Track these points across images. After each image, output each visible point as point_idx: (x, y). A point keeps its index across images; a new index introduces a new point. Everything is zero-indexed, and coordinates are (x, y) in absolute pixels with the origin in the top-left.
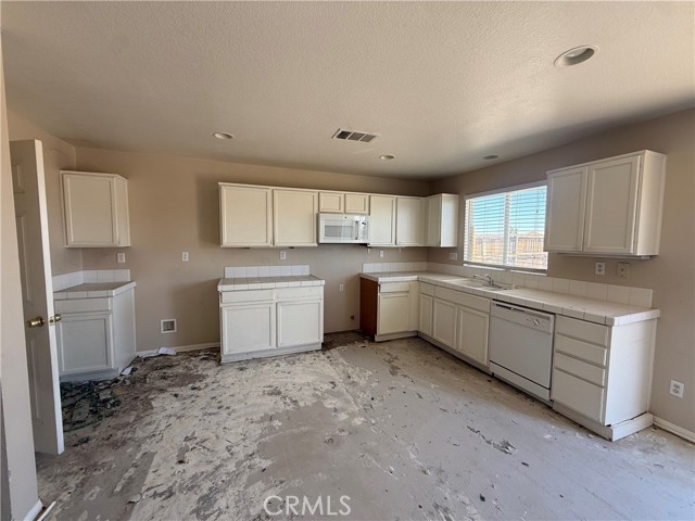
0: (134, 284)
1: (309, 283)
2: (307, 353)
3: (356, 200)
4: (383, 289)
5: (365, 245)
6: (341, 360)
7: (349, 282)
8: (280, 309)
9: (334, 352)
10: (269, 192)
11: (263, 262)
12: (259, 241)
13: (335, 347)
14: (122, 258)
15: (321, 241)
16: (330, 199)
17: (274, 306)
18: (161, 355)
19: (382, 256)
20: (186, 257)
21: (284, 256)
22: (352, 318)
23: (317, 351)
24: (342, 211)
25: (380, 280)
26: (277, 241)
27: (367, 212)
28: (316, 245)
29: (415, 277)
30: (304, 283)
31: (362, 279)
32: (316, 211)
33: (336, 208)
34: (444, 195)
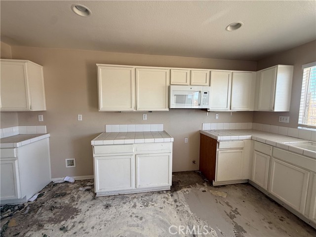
0: (49, 135)
1: (161, 140)
2: (159, 192)
3: (200, 74)
4: (222, 146)
5: (206, 110)
6: (186, 207)
7: (192, 137)
8: (138, 159)
9: (180, 194)
10: (133, 70)
11: (130, 122)
12: (126, 107)
13: (181, 188)
14: (41, 118)
15: (172, 107)
16: (179, 75)
17: (133, 157)
18: (66, 182)
19: (217, 118)
20: (80, 118)
21: (145, 117)
22: (194, 162)
23: (167, 191)
24: (188, 83)
25: (219, 138)
26: (138, 107)
27: (208, 84)
28: (168, 110)
29: (249, 137)
30: (157, 140)
31: (201, 135)
32: (168, 84)
33: (183, 82)
34: (279, 66)
